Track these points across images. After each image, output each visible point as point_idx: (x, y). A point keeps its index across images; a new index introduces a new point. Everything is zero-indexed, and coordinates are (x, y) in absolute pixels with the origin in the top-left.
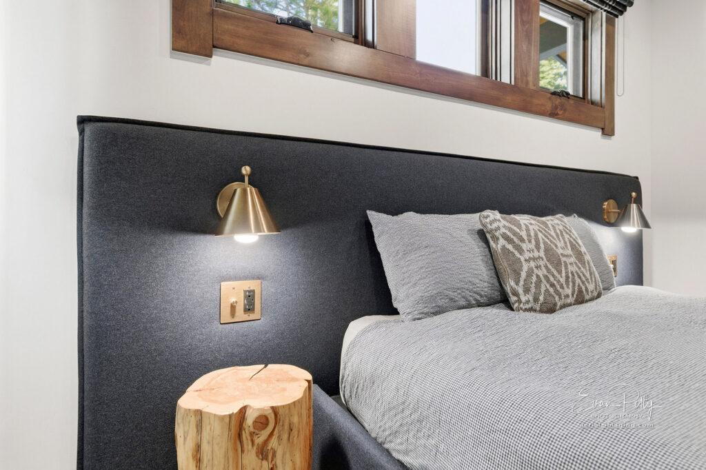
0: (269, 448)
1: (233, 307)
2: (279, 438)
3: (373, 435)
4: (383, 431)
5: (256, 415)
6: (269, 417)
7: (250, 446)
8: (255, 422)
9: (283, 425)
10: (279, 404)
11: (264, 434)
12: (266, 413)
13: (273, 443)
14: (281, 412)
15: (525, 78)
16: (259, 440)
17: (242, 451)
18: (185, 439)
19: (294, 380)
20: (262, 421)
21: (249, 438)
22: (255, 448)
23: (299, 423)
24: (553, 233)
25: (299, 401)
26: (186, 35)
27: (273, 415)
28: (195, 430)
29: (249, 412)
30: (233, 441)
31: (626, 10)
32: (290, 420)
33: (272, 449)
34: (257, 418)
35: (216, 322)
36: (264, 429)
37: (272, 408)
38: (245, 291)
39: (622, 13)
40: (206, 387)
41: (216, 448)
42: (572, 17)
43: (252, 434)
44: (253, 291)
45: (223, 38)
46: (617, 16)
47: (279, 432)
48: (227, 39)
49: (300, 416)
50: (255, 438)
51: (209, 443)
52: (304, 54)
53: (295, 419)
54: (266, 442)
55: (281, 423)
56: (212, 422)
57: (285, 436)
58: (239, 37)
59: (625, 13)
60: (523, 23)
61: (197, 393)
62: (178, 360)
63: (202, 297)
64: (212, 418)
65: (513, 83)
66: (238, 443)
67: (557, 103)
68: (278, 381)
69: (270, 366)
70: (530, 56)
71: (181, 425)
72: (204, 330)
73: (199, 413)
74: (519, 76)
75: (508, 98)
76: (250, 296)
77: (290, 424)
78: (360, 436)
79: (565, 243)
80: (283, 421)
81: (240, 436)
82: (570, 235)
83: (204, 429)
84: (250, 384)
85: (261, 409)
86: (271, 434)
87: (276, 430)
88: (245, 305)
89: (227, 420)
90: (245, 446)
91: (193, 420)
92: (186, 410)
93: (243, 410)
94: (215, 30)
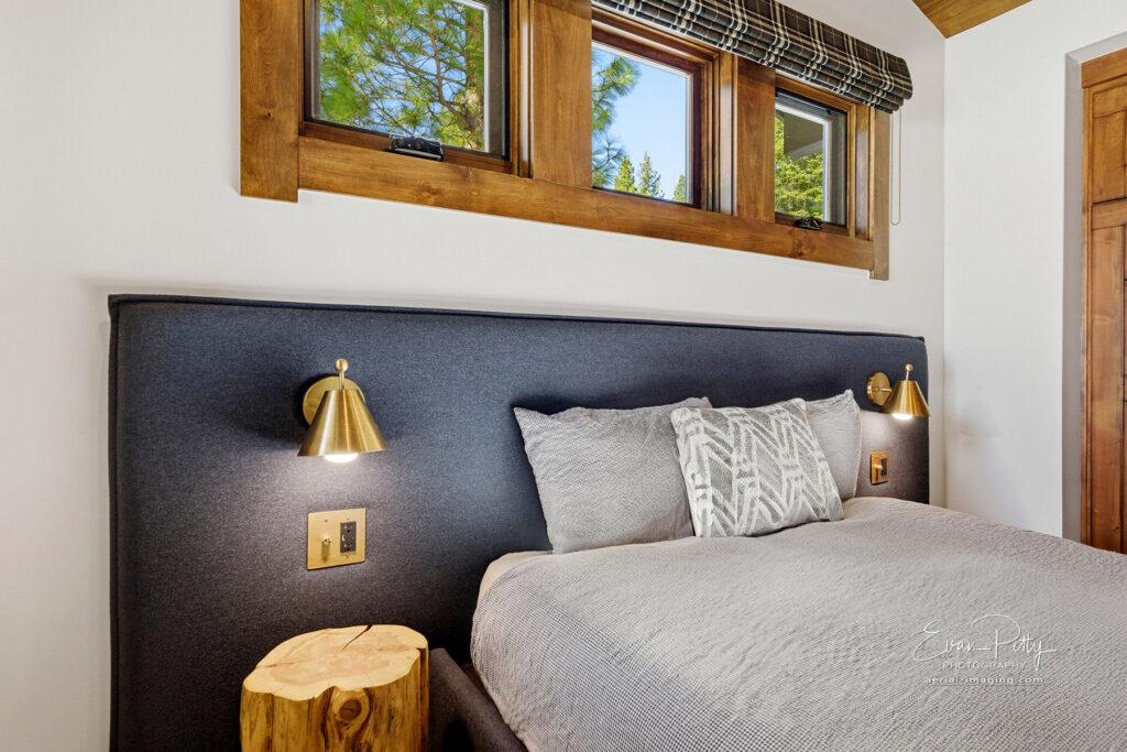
0: (363, 741)
1: (326, 546)
2: (376, 729)
3: (507, 721)
4: (516, 716)
5: (344, 699)
6: (362, 702)
7: (337, 741)
8: (343, 709)
9: (380, 713)
10: (376, 685)
11: (356, 724)
12: (358, 697)
13: (368, 735)
14: (378, 694)
15: (752, 205)
16: (350, 732)
17: (327, 747)
18: (252, 732)
19: (402, 648)
20: (352, 708)
21: (335, 730)
22: (343, 742)
23: (403, 708)
24: (775, 435)
25: (405, 679)
26: (260, 176)
27: (367, 700)
28: (265, 720)
29: (335, 696)
30: (313, 734)
31: (902, 104)
32: (390, 706)
33: (366, 742)
34: (346, 703)
35: (301, 568)
36: (355, 717)
37: (366, 690)
38: (342, 525)
39: (896, 107)
40: (283, 661)
41: (292, 744)
42: (829, 112)
43: (339, 724)
44: (354, 524)
45: (312, 176)
46: (890, 112)
47: (375, 720)
48: (319, 177)
49: (405, 697)
50: (343, 729)
51: (282, 736)
52: (429, 191)
53: (398, 703)
54: (358, 734)
55: (377, 710)
56: (286, 710)
57: (384, 727)
58: (335, 174)
59: (902, 108)
60: (750, 128)
61: (270, 669)
62: (248, 622)
63: (282, 535)
64: (286, 706)
65: (736, 214)
66: (321, 735)
67: (801, 238)
68: (380, 650)
69: (374, 627)
70: (760, 174)
71: (247, 716)
72: (284, 581)
73: (270, 699)
74: (744, 204)
75: (727, 235)
76: (348, 530)
77: (390, 710)
78: (489, 722)
79: (791, 447)
80: (381, 708)
81: (323, 726)
82: (801, 435)
83: (276, 719)
84: (342, 655)
85: (352, 692)
86: (364, 725)
87: (372, 717)
88: (342, 543)
89: (306, 708)
90: (331, 740)
91: (262, 708)
92: (253, 693)
93: (329, 693)
94: (301, 166)
